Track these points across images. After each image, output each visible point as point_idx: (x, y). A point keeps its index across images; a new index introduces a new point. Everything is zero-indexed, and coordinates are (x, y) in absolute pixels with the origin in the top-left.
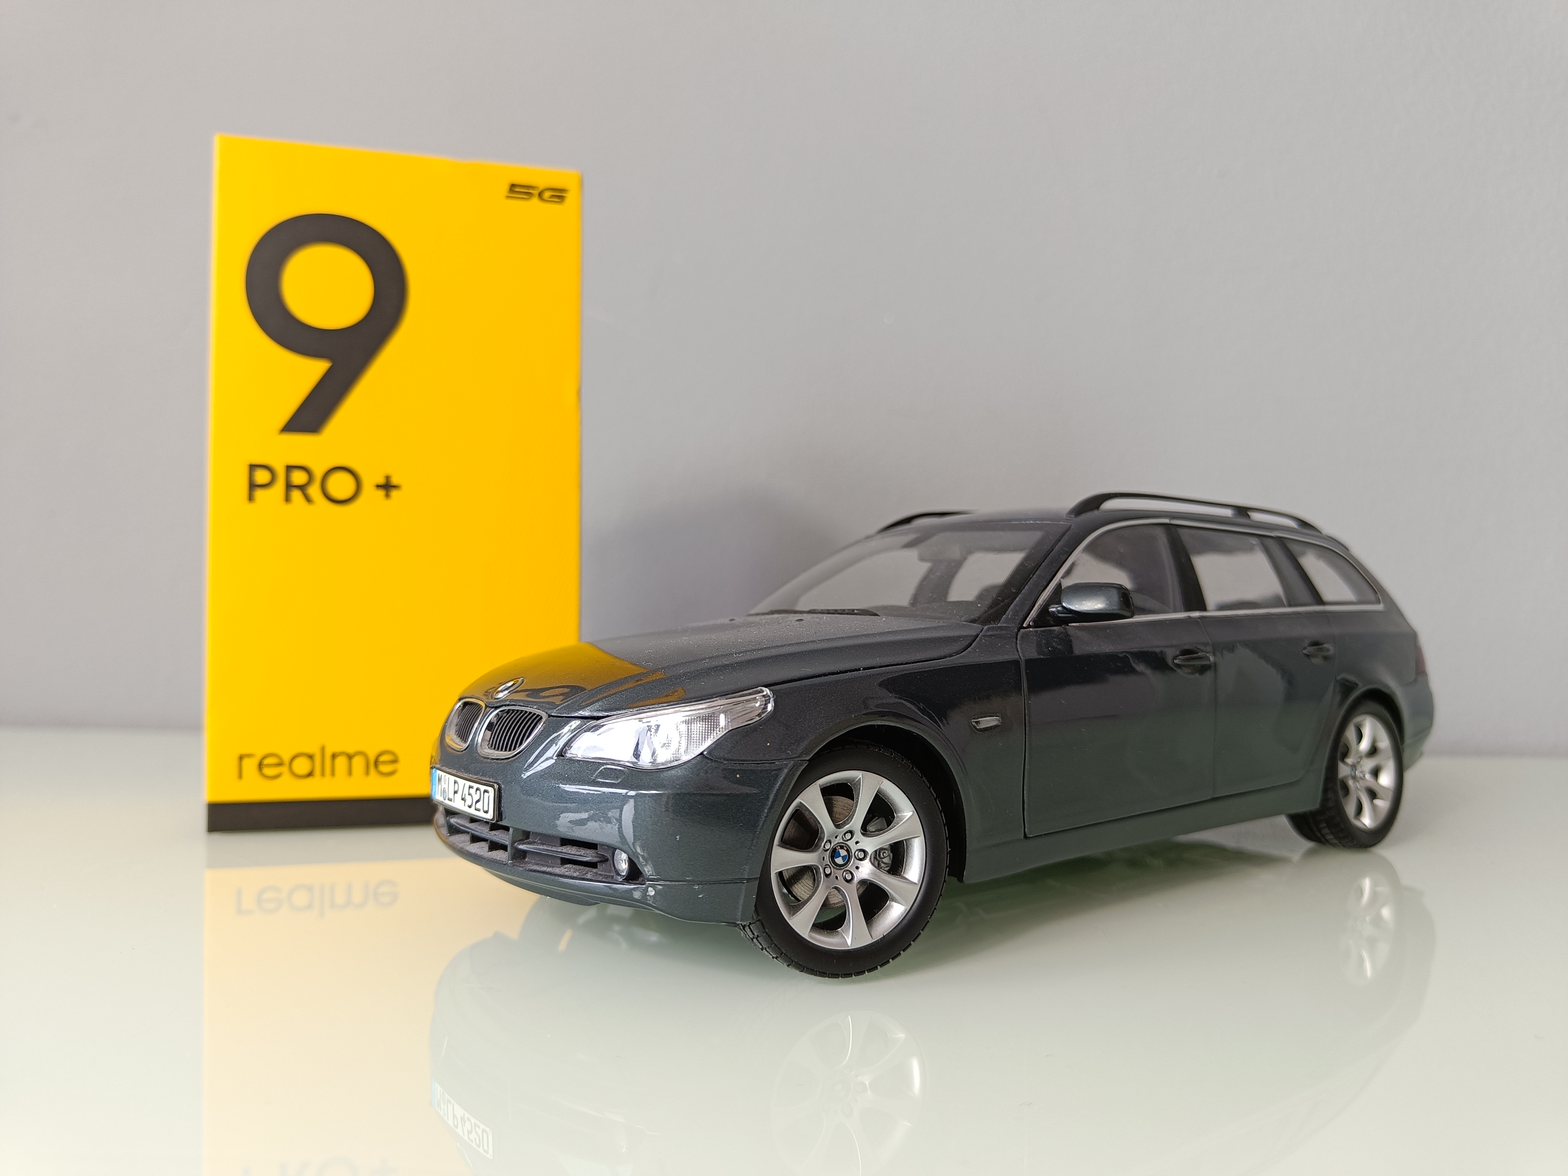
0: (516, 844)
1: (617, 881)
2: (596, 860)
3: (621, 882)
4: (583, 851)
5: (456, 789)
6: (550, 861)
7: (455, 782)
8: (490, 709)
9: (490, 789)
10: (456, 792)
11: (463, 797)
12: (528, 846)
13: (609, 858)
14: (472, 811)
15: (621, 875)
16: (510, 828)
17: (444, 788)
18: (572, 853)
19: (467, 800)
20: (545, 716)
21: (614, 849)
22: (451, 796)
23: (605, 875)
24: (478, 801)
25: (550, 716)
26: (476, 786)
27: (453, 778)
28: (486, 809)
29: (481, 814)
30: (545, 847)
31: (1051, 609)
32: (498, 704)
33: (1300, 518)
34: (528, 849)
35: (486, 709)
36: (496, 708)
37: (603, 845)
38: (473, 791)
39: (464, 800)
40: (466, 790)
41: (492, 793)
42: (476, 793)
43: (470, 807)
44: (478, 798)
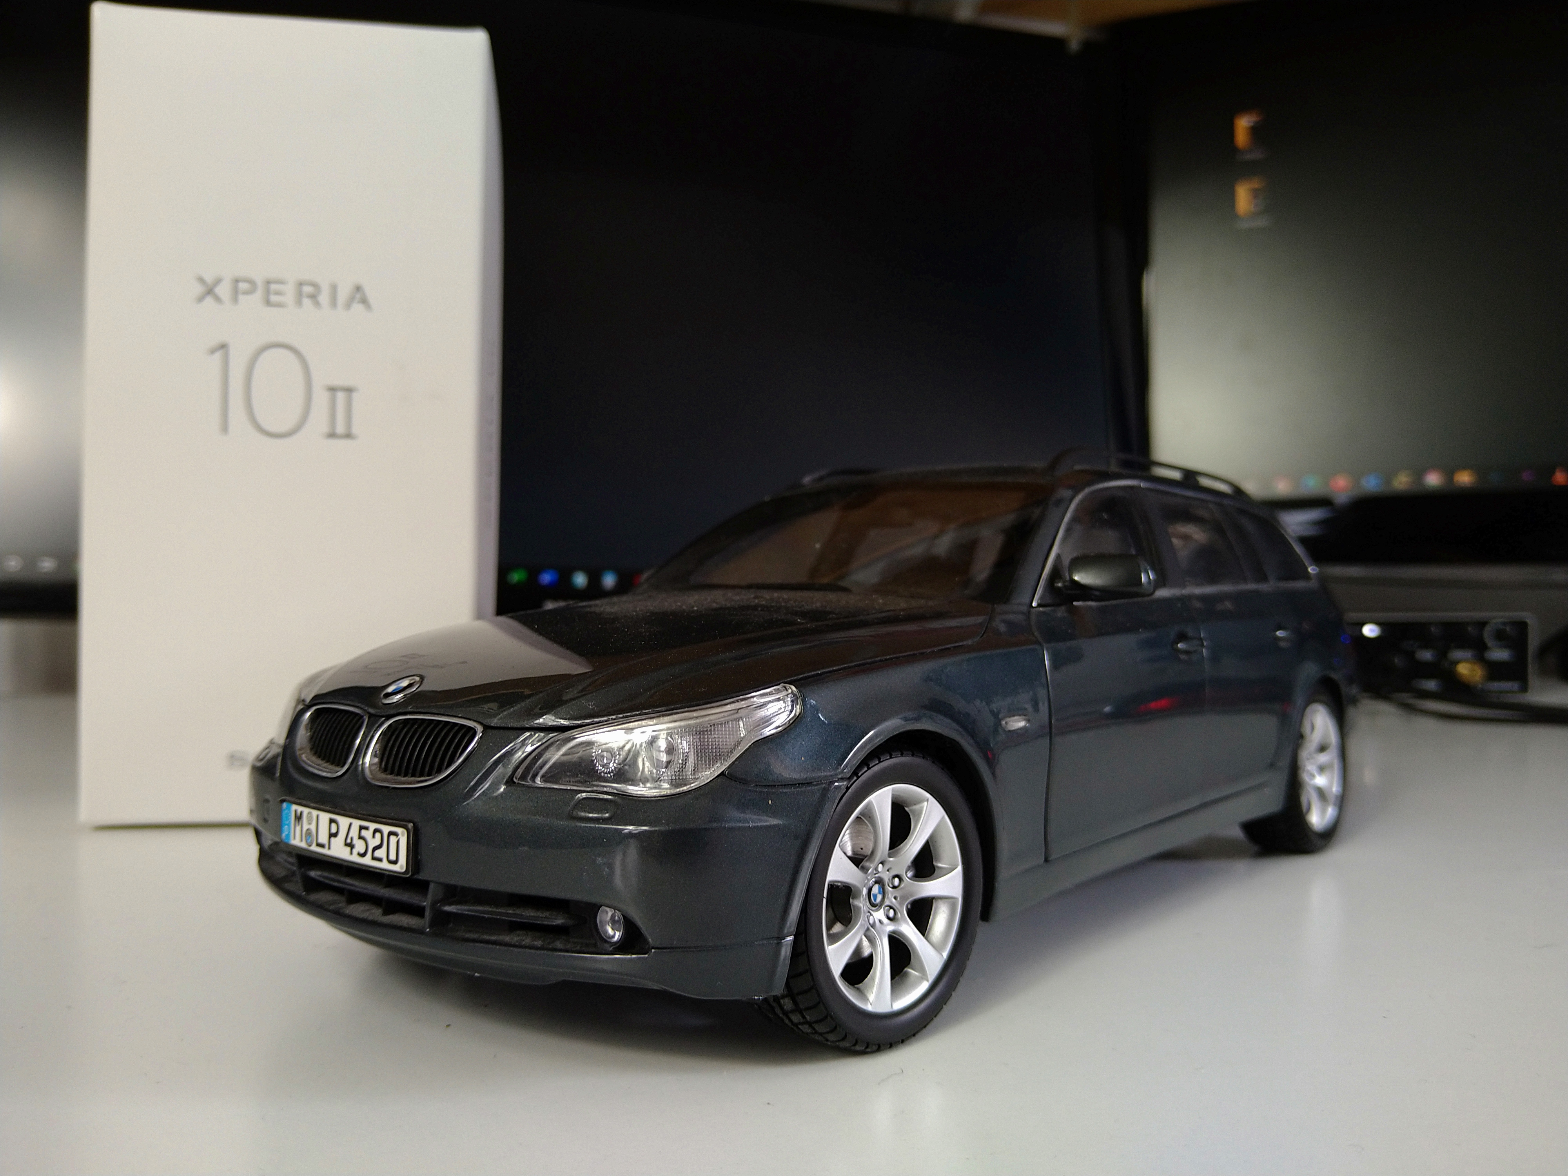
0: (439, 905)
1: (603, 951)
2: (570, 922)
3: (611, 951)
4: (547, 914)
5: (334, 830)
6: (491, 926)
7: (332, 821)
8: (377, 718)
9: (399, 830)
10: (333, 835)
11: (349, 841)
12: (459, 907)
13: (588, 920)
14: (367, 861)
15: (607, 942)
16: (431, 883)
17: (308, 830)
19: (357, 846)
20: (479, 729)
21: (594, 908)
22: (323, 838)
23: (583, 943)
24: (379, 847)
25: (486, 728)
26: (373, 826)
27: (325, 817)
28: (393, 857)
29: (385, 865)
30: (487, 909)
31: (1056, 585)
32: (394, 712)
34: (459, 912)
35: (369, 718)
36: (388, 717)
37: (577, 903)
38: (366, 834)
39: (351, 846)
40: (354, 833)
41: (403, 835)
42: (374, 837)
43: (363, 855)
44: (378, 844)
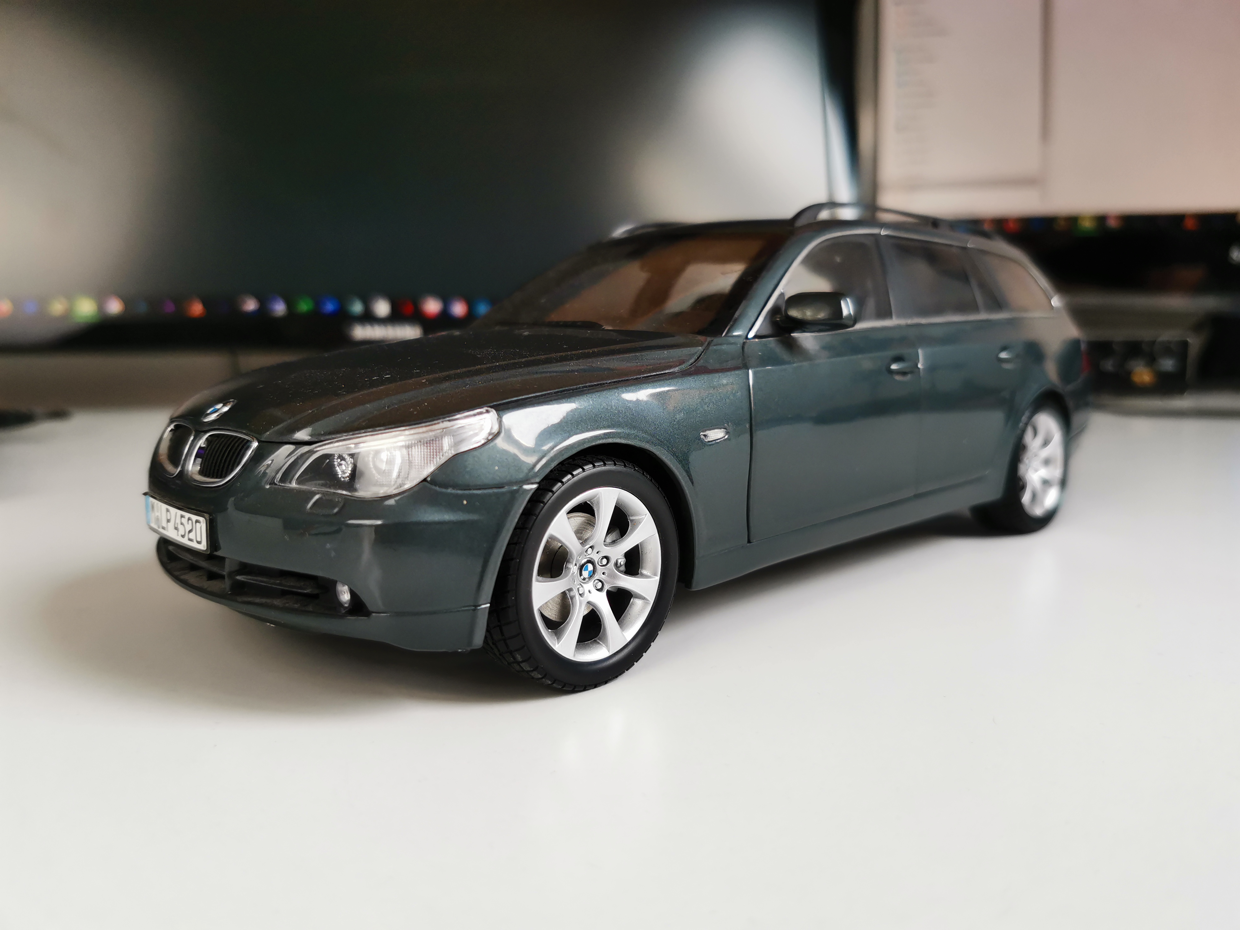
0: (234, 575)
2: (316, 591)
3: (344, 613)
4: (301, 583)
5: (169, 518)
6: (269, 592)
7: (168, 510)
8: (199, 433)
9: (201, 519)
10: (168, 521)
11: (176, 526)
12: (247, 578)
14: (185, 541)
15: (343, 608)
16: (226, 559)
17: (158, 516)
18: (292, 584)
19: (180, 530)
20: (255, 443)
21: (334, 582)
22: (164, 524)
23: (325, 609)
24: (190, 531)
25: (259, 442)
26: (187, 515)
27: (164, 506)
28: (199, 540)
29: (194, 545)
30: (264, 578)
32: (208, 429)
34: (245, 580)
35: (195, 433)
36: (206, 432)
37: (323, 577)
38: (184, 521)
39: (176, 528)
40: (178, 521)
41: (203, 523)
42: (188, 524)
43: (183, 536)
44: (190, 528)
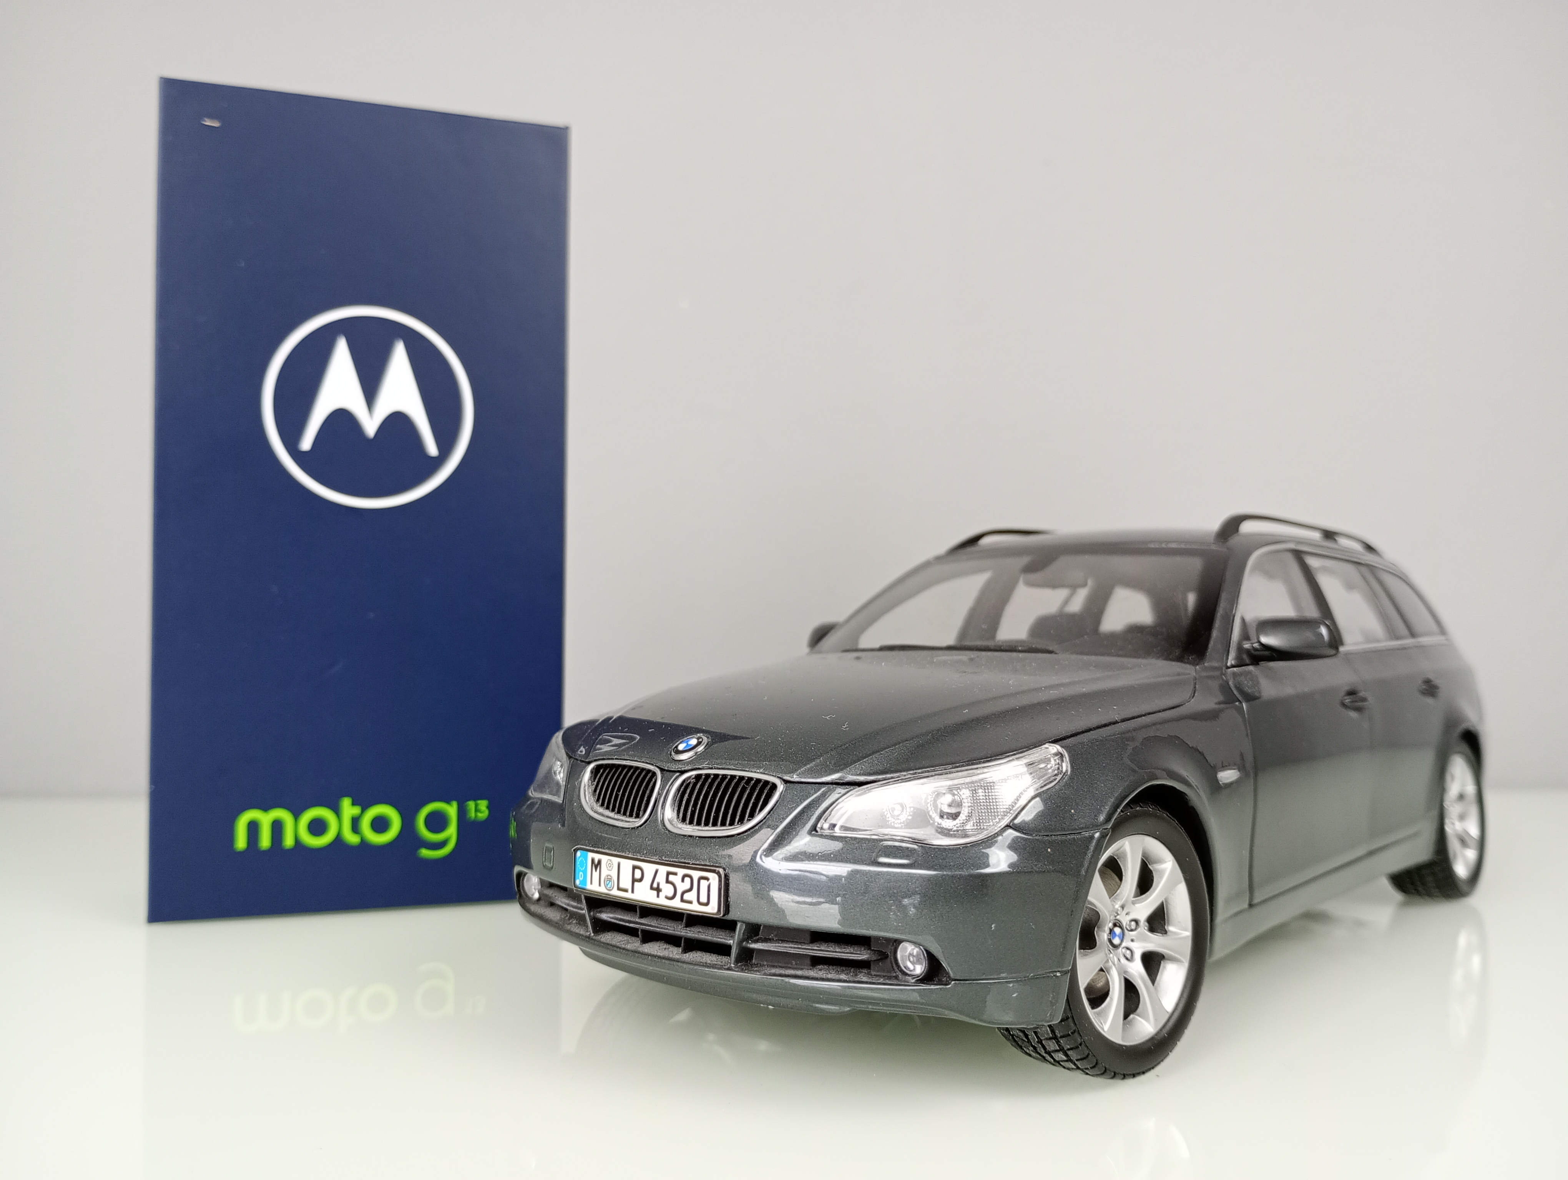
0: (744, 943)
1: (909, 983)
2: (874, 958)
3: (912, 983)
4: (849, 949)
5: (638, 876)
6: (793, 962)
7: (634, 868)
8: (671, 774)
9: (710, 875)
10: (636, 880)
11: (655, 885)
12: (765, 944)
13: (889, 954)
14: (676, 904)
15: (909, 975)
16: (738, 923)
17: (607, 876)
18: (836, 950)
19: (663, 890)
20: (780, 784)
21: (894, 944)
22: (626, 883)
23: (884, 976)
24: (691, 889)
25: (786, 782)
26: (681, 872)
27: (627, 865)
28: (703, 899)
29: (695, 907)
30: (790, 945)
31: (1244, 646)
32: (686, 768)
33: (1364, 541)
34: (767, 949)
35: (662, 773)
36: (682, 772)
37: (877, 938)
38: (675, 878)
39: (658, 890)
40: (661, 878)
41: (714, 879)
42: (683, 880)
43: (671, 898)
44: (688, 886)
